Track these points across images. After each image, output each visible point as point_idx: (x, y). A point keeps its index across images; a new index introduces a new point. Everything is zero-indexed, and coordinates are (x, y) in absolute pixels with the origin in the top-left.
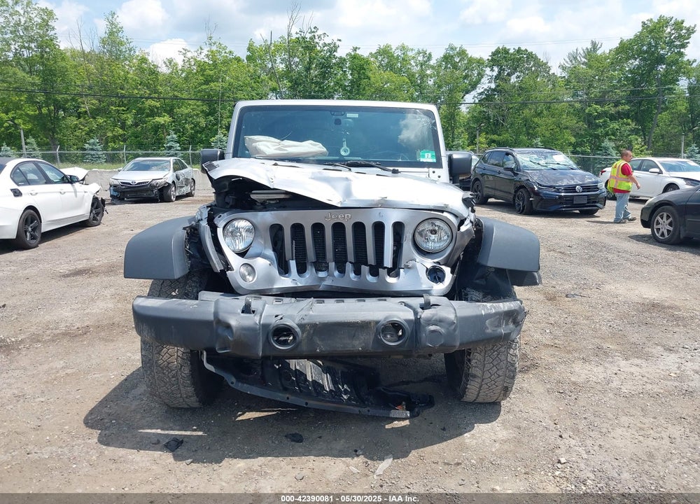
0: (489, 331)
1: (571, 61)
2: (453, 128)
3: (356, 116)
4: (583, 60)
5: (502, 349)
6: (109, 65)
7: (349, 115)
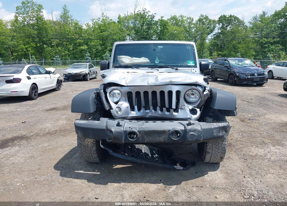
0: (215, 134)
1: (254, 20)
2: (203, 49)
3: (162, 47)
4: (259, 19)
5: (220, 142)
6: (63, 26)
7: (159, 47)
